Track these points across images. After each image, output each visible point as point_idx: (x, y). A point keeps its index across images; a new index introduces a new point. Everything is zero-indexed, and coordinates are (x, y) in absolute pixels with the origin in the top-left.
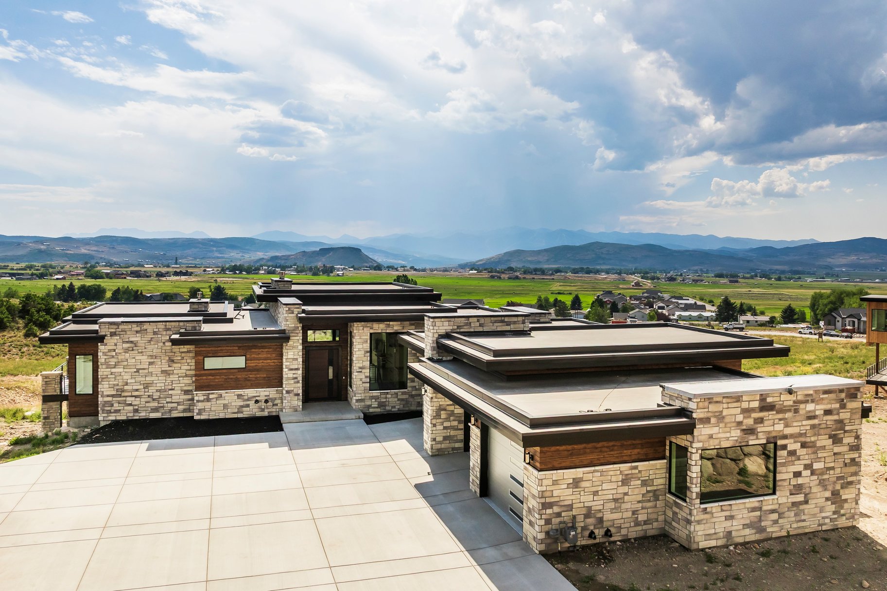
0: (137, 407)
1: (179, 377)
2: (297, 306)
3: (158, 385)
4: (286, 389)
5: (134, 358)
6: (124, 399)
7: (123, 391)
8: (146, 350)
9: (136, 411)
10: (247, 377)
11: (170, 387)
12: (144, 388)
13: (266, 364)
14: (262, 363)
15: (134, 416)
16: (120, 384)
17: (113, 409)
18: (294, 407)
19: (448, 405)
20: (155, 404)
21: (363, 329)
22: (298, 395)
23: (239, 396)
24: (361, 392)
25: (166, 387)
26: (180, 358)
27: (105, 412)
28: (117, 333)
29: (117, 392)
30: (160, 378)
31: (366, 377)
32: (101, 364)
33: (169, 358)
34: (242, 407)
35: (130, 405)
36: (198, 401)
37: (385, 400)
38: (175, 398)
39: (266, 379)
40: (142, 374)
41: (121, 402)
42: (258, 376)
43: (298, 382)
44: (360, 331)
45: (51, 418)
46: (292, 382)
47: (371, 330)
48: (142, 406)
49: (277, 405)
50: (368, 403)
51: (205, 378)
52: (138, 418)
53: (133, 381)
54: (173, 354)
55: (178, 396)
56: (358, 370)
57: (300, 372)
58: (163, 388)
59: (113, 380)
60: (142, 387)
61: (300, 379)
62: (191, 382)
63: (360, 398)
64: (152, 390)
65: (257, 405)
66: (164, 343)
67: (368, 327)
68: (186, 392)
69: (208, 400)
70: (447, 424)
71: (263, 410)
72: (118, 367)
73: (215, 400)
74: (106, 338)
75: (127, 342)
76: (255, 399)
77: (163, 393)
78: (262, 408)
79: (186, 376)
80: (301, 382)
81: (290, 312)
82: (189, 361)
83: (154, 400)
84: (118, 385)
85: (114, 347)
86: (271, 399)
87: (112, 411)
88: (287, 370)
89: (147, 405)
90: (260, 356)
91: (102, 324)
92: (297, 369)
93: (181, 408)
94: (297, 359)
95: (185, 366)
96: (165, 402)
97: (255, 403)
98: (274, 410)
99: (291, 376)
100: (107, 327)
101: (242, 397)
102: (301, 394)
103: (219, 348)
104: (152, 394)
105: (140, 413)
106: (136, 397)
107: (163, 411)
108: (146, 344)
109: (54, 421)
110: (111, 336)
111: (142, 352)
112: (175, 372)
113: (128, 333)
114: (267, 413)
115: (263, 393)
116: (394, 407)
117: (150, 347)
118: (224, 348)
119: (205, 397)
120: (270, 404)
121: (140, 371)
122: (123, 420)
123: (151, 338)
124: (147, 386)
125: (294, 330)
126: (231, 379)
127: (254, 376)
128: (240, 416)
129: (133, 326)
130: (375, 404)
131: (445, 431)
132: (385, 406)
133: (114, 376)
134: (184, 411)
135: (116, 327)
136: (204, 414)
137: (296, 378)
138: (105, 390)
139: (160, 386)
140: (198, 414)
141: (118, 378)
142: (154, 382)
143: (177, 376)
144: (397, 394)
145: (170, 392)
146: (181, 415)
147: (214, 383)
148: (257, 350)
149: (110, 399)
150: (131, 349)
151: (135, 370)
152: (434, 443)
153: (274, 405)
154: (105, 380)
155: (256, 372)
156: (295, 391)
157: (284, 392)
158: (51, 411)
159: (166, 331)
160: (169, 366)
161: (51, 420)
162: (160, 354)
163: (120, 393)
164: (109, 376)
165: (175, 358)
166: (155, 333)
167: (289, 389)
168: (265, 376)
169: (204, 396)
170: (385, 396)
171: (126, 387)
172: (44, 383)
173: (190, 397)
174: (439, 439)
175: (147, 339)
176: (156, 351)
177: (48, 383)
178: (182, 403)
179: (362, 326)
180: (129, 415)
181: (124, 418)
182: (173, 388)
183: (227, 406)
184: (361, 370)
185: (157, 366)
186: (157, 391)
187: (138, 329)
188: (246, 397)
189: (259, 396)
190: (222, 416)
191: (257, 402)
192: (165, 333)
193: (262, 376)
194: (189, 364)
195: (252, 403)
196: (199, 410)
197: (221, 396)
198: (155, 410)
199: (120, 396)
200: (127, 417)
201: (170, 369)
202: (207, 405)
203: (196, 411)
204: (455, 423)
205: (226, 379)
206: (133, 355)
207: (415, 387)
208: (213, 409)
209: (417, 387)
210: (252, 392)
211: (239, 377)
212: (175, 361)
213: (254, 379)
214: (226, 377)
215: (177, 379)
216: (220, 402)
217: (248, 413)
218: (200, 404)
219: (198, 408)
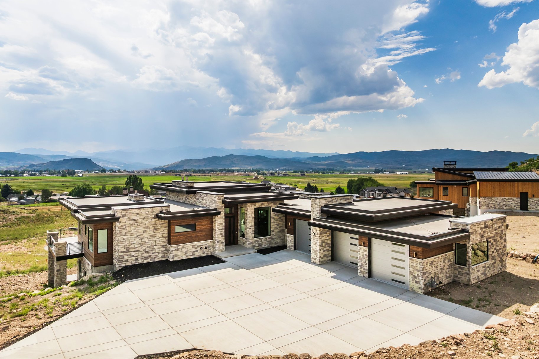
0: (137, 257)
2: (222, 196)
3: (148, 243)
4: (217, 240)
5: (136, 229)
6: (130, 253)
7: (129, 248)
8: (142, 224)
9: (137, 259)
10: (196, 235)
11: (155, 244)
12: (141, 246)
13: (205, 228)
15: (135, 263)
16: (128, 245)
17: (124, 260)
18: (221, 249)
19: (325, 240)
20: (146, 255)
21: (252, 206)
22: (223, 243)
23: (193, 246)
24: (251, 239)
25: (153, 244)
26: (159, 227)
27: (120, 261)
28: (126, 215)
29: (126, 249)
30: (149, 240)
31: (253, 231)
32: (118, 234)
33: (154, 228)
34: (194, 252)
35: (134, 256)
36: (173, 251)
37: (261, 242)
38: (157, 250)
39: (205, 236)
40: (140, 238)
41: (128, 255)
42: (201, 234)
43: (223, 236)
44: (250, 207)
45: (61, 270)
46: (220, 236)
47: (255, 207)
48: (139, 256)
49: (211, 249)
50: (254, 244)
51: (175, 237)
52: (137, 263)
53: (135, 242)
54: (156, 225)
55: (159, 249)
56: (249, 228)
57: (224, 231)
58: (151, 245)
59: (124, 242)
60: (140, 245)
61: (224, 234)
62: (165, 240)
63: (250, 242)
64: (145, 247)
65: (201, 250)
66: (151, 219)
67: (254, 205)
68: (163, 246)
69: (178, 249)
70: (325, 249)
71: (204, 253)
72: (126, 235)
73: (181, 249)
74: (120, 218)
75: (132, 220)
76: (200, 247)
77: (151, 248)
79: (163, 237)
80: (224, 236)
81: (219, 199)
82: (164, 229)
83: (146, 252)
84: (127, 245)
85: (125, 224)
86: (208, 246)
87: (124, 261)
88: (217, 230)
89: (143, 255)
90: (202, 223)
91: (118, 211)
92: (222, 229)
93: (160, 255)
94: (222, 224)
95: (163, 231)
96: (152, 253)
97: (201, 249)
98: (209, 252)
99: (220, 233)
100: (121, 212)
101: (194, 247)
102: (224, 242)
103: (183, 220)
104: (145, 249)
105: (138, 260)
106: (136, 251)
107: (151, 258)
108: (142, 221)
109: (63, 272)
110: (123, 217)
111: (140, 225)
112: (157, 235)
113: (132, 215)
114: (206, 254)
115: (204, 243)
116: (265, 245)
117: (144, 222)
118: (185, 220)
119: (176, 248)
120: (208, 249)
121: (139, 236)
122: (129, 266)
123: (145, 217)
124: (142, 245)
125: (221, 208)
126: (189, 237)
128: (193, 257)
129: (135, 211)
130: (257, 245)
131: (324, 252)
132: (261, 245)
133: (124, 240)
134: (162, 257)
135: (126, 212)
136: (175, 257)
137: (222, 234)
138: (120, 249)
139: (149, 244)
140: (172, 258)
141: (127, 241)
142: (146, 242)
144: (266, 238)
145: (155, 247)
146: (160, 259)
147: (180, 240)
148: (201, 220)
149: (122, 254)
150: (134, 224)
151: (136, 236)
152: (320, 258)
153: (209, 249)
154: (120, 243)
155: (201, 232)
156: (222, 241)
157: (215, 242)
158: (62, 266)
159: (152, 212)
160: (154, 232)
161: (62, 272)
162: (149, 226)
163: (128, 250)
164: (122, 241)
165: (157, 228)
166: (146, 214)
167: (219, 240)
168: (205, 234)
169: (175, 247)
170: (261, 240)
171: (131, 246)
172: (57, 249)
173: (164, 249)
174: (322, 256)
175: (142, 218)
176: (147, 224)
177: (59, 249)
178: (160, 253)
180: (133, 262)
181: (130, 264)
182: (156, 244)
183: (187, 252)
184: (251, 227)
185: (147, 233)
186: (148, 247)
187: (138, 212)
188: (196, 247)
189: (202, 245)
190: (184, 258)
191: (201, 248)
192: (151, 214)
193: (203, 234)
194: (164, 231)
195: (199, 249)
196: (173, 255)
197: (184, 247)
198: (147, 258)
199: (128, 252)
200: (132, 263)
201: (155, 234)
202: (177, 252)
203: (172, 256)
204: (328, 248)
205: (186, 237)
206: (135, 227)
207: (274, 234)
208: (180, 254)
209: (275, 234)
210: (199, 243)
211: (192, 235)
212: (157, 229)
213: (199, 236)
214: (186, 236)
215: (158, 239)
216: (184, 250)
217: (197, 255)
218: (173, 252)
219: (173, 254)
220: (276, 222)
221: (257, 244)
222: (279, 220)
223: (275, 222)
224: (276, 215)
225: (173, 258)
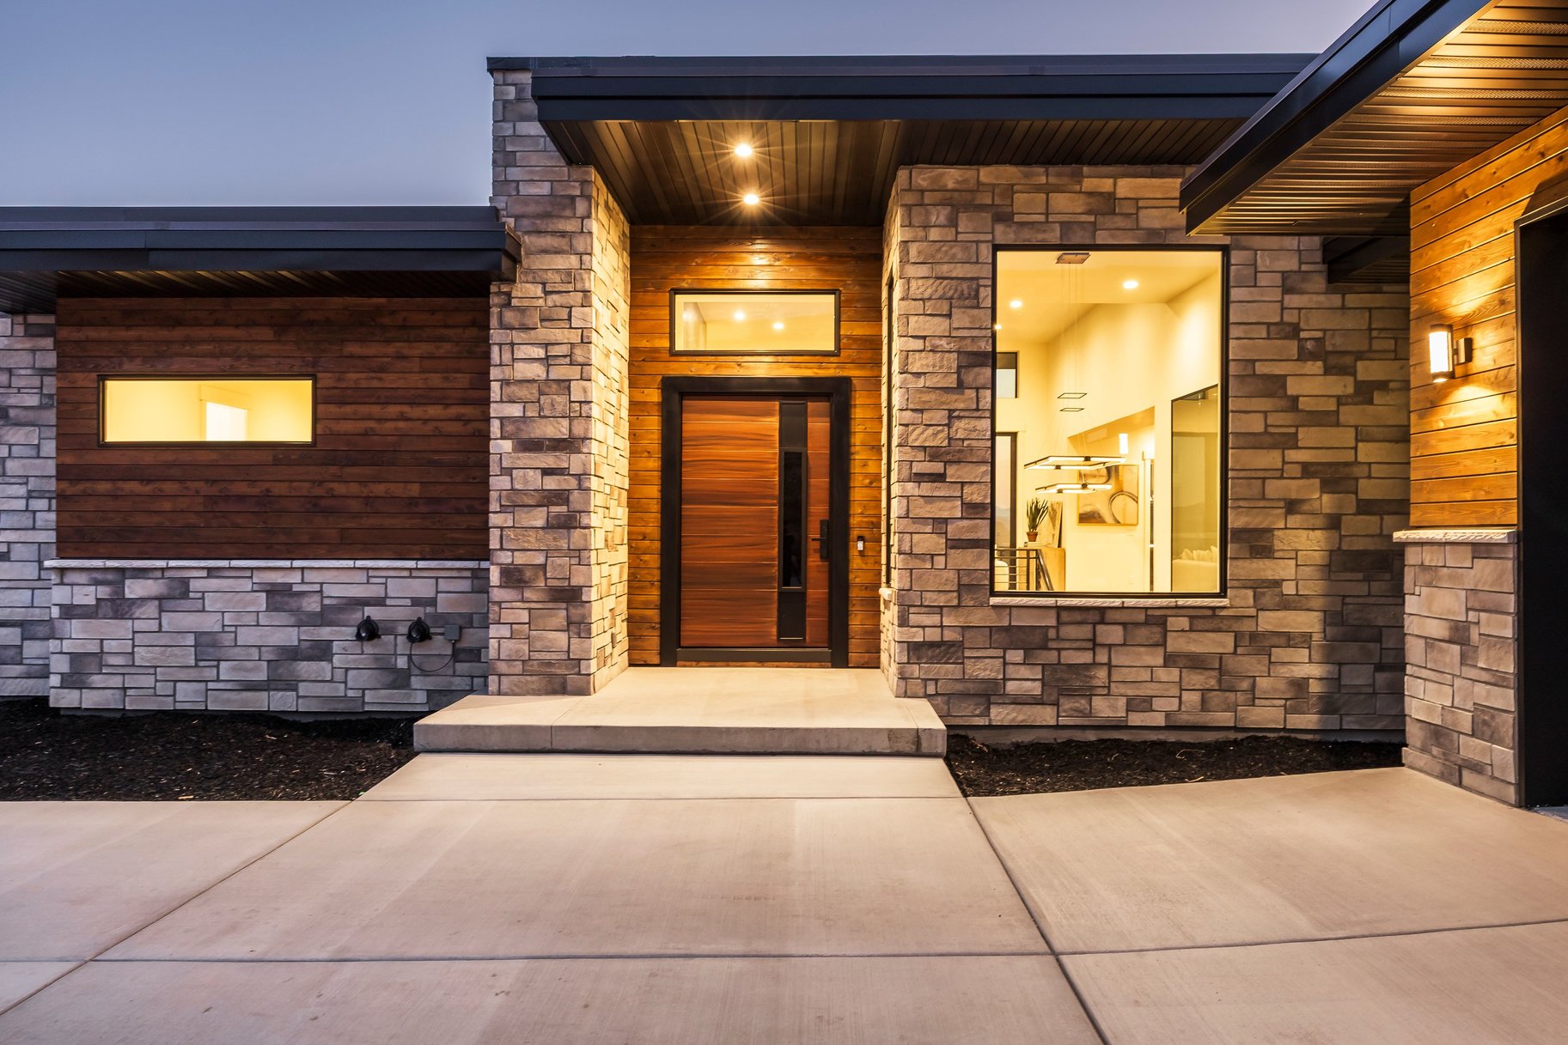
1: (30, 496)
4: (505, 558)
10: (318, 491)
14: (403, 418)
18: (549, 664)
21: (953, 223)
22: (571, 596)
23: (278, 596)
24: (941, 600)
31: (971, 511)
34: (292, 654)
37: (1086, 657)
39: (423, 509)
42: (379, 489)
43: (569, 523)
44: (934, 234)
46: (538, 518)
47: (999, 228)
49: (474, 653)
51: (103, 487)
57: (581, 463)
61: (583, 504)
63: (933, 635)
65: (369, 648)
67: (981, 208)
69: (119, 607)
71: (400, 680)
73: (151, 609)
76: (357, 617)
78: (394, 670)
86: (443, 619)
88: (507, 445)
90: (391, 380)
92: (565, 444)
94: (563, 387)
97: (361, 635)
101: (293, 603)
103: (179, 333)
115: (402, 584)
118: (205, 333)
119: (104, 592)
120: (439, 646)
125: (547, 216)
126: (241, 498)
127: (354, 488)
128: (281, 701)
132: (1089, 693)
136: (97, 680)
137: (559, 498)
140: (68, 681)
143: (22, 491)
147: (156, 519)
148: (372, 349)
153: (456, 656)
155: (368, 471)
156: (555, 578)
157: (495, 576)
165: (12, 401)
167: (520, 559)
168: (415, 490)
169: (97, 583)
170: (1085, 631)
179: (942, 204)
183: (215, 645)
184: (937, 467)
188: (312, 605)
189: (380, 602)
190: (188, 697)
191: (370, 631)
193: (397, 490)
195: (341, 636)
196: (75, 657)
197: (180, 591)
202: (114, 634)
203: (60, 665)
205: (210, 498)
207: (1277, 583)
208: (142, 656)
209: (1289, 588)
210: (344, 576)
211: (279, 489)
212: (12, 413)
213: (355, 505)
214: (214, 490)
215: (21, 504)
216: (181, 621)
217: (325, 689)
218: (76, 627)
219: (67, 646)
220: (1306, 435)
221: (1024, 672)
222: (1349, 414)
223: (1291, 442)
224: (1304, 356)
225: (74, 680)
